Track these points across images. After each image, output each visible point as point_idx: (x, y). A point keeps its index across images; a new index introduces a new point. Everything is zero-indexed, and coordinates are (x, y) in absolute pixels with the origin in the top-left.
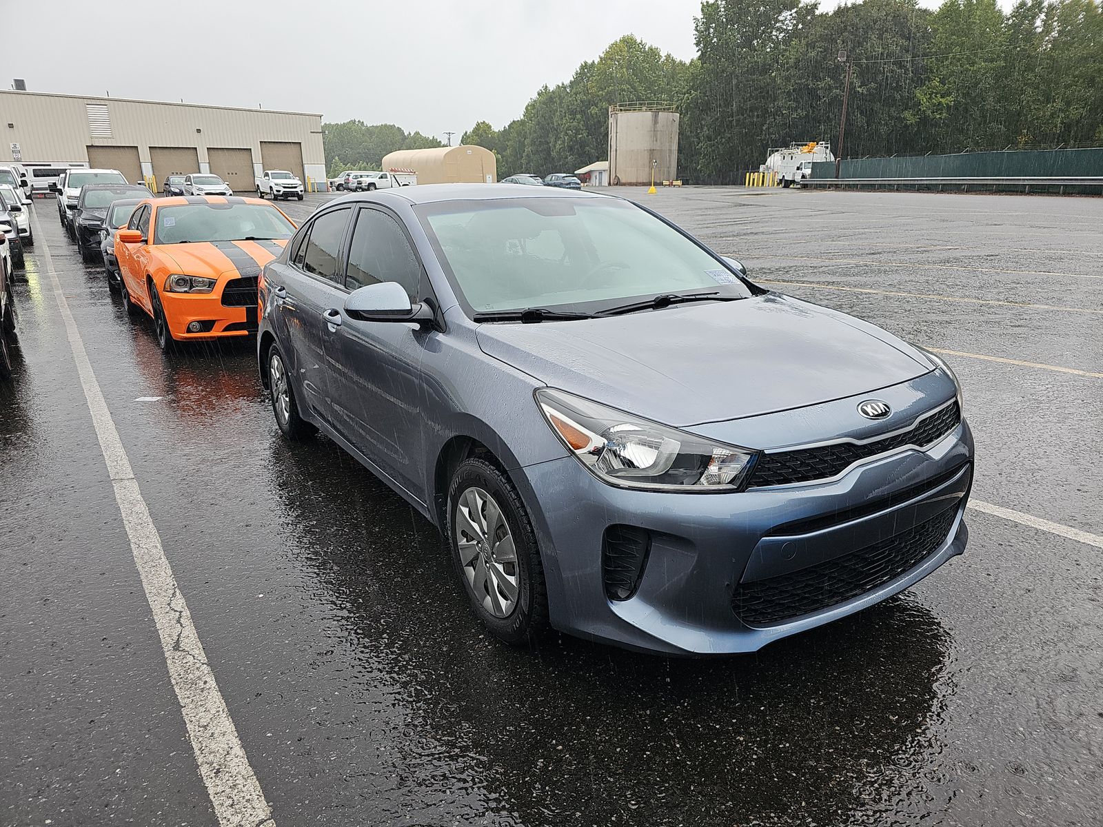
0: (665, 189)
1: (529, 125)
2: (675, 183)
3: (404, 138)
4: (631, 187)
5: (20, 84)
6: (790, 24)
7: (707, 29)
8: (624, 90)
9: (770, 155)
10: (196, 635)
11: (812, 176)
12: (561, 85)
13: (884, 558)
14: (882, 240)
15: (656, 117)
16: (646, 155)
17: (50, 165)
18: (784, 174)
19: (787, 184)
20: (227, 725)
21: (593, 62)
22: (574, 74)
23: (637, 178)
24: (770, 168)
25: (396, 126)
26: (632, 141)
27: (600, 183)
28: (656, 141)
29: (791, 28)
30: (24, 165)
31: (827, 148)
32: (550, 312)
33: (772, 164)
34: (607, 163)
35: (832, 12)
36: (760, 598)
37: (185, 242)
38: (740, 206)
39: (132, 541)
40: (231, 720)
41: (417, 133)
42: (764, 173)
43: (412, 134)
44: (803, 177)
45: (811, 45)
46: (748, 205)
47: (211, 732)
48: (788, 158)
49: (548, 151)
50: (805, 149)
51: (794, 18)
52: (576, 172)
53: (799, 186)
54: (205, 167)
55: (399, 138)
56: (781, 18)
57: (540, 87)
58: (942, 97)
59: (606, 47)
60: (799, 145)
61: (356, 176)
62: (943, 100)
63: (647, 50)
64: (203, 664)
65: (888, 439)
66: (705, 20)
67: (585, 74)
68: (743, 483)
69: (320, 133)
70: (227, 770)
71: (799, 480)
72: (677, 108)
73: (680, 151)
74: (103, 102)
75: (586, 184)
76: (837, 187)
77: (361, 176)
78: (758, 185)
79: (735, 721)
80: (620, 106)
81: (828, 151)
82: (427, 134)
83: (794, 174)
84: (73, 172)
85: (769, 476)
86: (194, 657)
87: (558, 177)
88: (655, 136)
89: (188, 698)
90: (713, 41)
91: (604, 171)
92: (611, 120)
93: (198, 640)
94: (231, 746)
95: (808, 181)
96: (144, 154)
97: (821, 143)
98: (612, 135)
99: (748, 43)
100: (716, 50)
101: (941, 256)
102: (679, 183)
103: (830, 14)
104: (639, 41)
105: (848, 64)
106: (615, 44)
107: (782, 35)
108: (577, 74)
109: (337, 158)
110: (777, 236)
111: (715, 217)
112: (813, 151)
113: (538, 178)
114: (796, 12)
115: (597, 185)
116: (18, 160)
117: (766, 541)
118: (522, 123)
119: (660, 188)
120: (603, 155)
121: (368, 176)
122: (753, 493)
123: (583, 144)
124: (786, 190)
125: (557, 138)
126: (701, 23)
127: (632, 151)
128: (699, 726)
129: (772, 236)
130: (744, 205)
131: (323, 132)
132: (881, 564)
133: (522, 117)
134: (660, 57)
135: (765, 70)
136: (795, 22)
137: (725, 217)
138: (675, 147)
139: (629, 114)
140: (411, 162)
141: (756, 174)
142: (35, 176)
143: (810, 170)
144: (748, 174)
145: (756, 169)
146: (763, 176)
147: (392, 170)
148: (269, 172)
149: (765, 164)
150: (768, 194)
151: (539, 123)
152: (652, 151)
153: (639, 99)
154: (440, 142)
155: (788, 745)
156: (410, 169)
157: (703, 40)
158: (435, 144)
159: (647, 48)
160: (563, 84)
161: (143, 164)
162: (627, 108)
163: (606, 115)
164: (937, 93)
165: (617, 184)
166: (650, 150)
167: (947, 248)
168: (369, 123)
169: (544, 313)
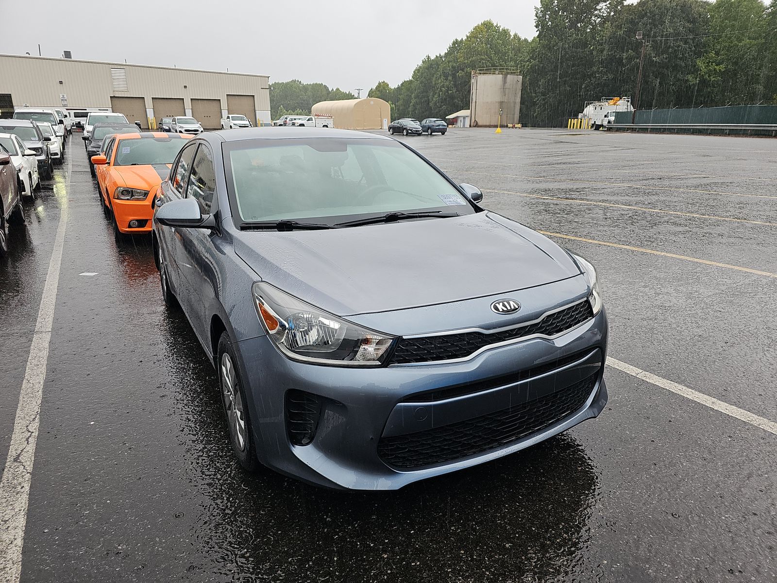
0: (509, 130)
1: (416, 83)
2: (516, 126)
3: (329, 92)
4: (485, 128)
5: (68, 54)
6: (605, 12)
7: (544, 16)
8: (483, 59)
9: (586, 106)
10: (34, 451)
11: (615, 121)
12: (438, 56)
13: (516, 420)
14: (654, 170)
15: (505, 79)
16: (497, 105)
17: (86, 110)
18: (595, 120)
19: (597, 127)
20: (21, 521)
21: (462, 39)
22: (448, 48)
23: (490, 122)
24: (586, 116)
25: (324, 84)
26: (487, 96)
27: (464, 125)
28: (505, 95)
29: (606, 15)
30: (67, 109)
31: (629, 101)
32: (297, 224)
33: (588, 113)
34: (469, 111)
35: (636, 3)
36: (406, 448)
37: (135, 164)
38: (558, 143)
39: (26, 378)
40: (26, 517)
41: (338, 89)
42: (581, 119)
43: (334, 90)
44: (609, 122)
45: (620, 27)
46: (565, 142)
47: (8, 525)
48: (598, 108)
49: (428, 102)
50: (611, 102)
51: (608, 8)
52: (447, 117)
53: (606, 129)
54: (189, 112)
55: (324, 93)
56: (598, 7)
57: (424, 57)
58: (717, 65)
59: (471, 29)
60: (607, 99)
61: (292, 119)
62: (717, 68)
63: (501, 30)
64: (28, 473)
65: (515, 329)
66: (543, 9)
67: (456, 48)
68: (386, 361)
69: (267, 89)
70: (5, 556)
71: (434, 359)
72: (520, 72)
73: (522, 103)
74: (122, 67)
75: (453, 126)
76: (633, 130)
77: (295, 119)
78: (577, 128)
79: (387, 541)
80: (480, 70)
81: (629, 104)
82: (344, 90)
83: (602, 120)
84: (92, 114)
85: (407, 356)
86: (24, 467)
87: (431, 121)
88: (504, 92)
89: (5, 498)
90: (548, 24)
91: (467, 116)
92: (473, 81)
93: (33, 454)
94: (16, 537)
95: (613, 125)
96: (149, 103)
97: (624, 98)
98: (473, 91)
99: (573, 25)
100: (551, 30)
101: (694, 182)
102: (520, 125)
103: (634, 4)
104: (495, 24)
105: (644, 41)
106: (478, 26)
107: (599, 19)
108: (450, 48)
109: (282, 106)
110: (578, 165)
111: (538, 151)
112: (617, 104)
113: (417, 121)
114: (609, 4)
115: (462, 126)
116: (64, 106)
117: (401, 406)
118: (411, 82)
119: (505, 130)
120: (466, 106)
121: (299, 119)
122: (394, 369)
123: (452, 97)
124: (597, 132)
125: (435, 94)
126: (540, 11)
127: (487, 103)
128: (359, 543)
129: (575, 165)
130: (562, 142)
131: (270, 88)
132: (515, 425)
133: (411, 78)
134: (510, 35)
135: (585, 45)
136: (608, 10)
137: (545, 151)
138: (518, 100)
139: (486, 76)
140: (331, 109)
141: (576, 120)
142: (75, 117)
143: (614, 117)
144: (570, 120)
145: (576, 117)
146: (581, 122)
147: (316, 115)
148: (230, 116)
149: (582, 113)
150: (584, 134)
151: (421, 83)
152: (501, 103)
153: (494, 65)
154: (354, 95)
155: (418, 563)
156: (329, 114)
157: (541, 23)
158: (350, 97)
159: (501, 29)
160: (440, 55)
161: (147, 110)
162: (485, 72)
163: (469, 76)
164: (712, 62)
165: (475, 126)
166: (500, 102)
167: (701, 176)
168: (305, 82)
169: (294, 224)
